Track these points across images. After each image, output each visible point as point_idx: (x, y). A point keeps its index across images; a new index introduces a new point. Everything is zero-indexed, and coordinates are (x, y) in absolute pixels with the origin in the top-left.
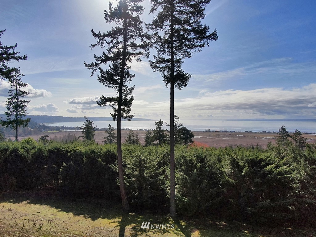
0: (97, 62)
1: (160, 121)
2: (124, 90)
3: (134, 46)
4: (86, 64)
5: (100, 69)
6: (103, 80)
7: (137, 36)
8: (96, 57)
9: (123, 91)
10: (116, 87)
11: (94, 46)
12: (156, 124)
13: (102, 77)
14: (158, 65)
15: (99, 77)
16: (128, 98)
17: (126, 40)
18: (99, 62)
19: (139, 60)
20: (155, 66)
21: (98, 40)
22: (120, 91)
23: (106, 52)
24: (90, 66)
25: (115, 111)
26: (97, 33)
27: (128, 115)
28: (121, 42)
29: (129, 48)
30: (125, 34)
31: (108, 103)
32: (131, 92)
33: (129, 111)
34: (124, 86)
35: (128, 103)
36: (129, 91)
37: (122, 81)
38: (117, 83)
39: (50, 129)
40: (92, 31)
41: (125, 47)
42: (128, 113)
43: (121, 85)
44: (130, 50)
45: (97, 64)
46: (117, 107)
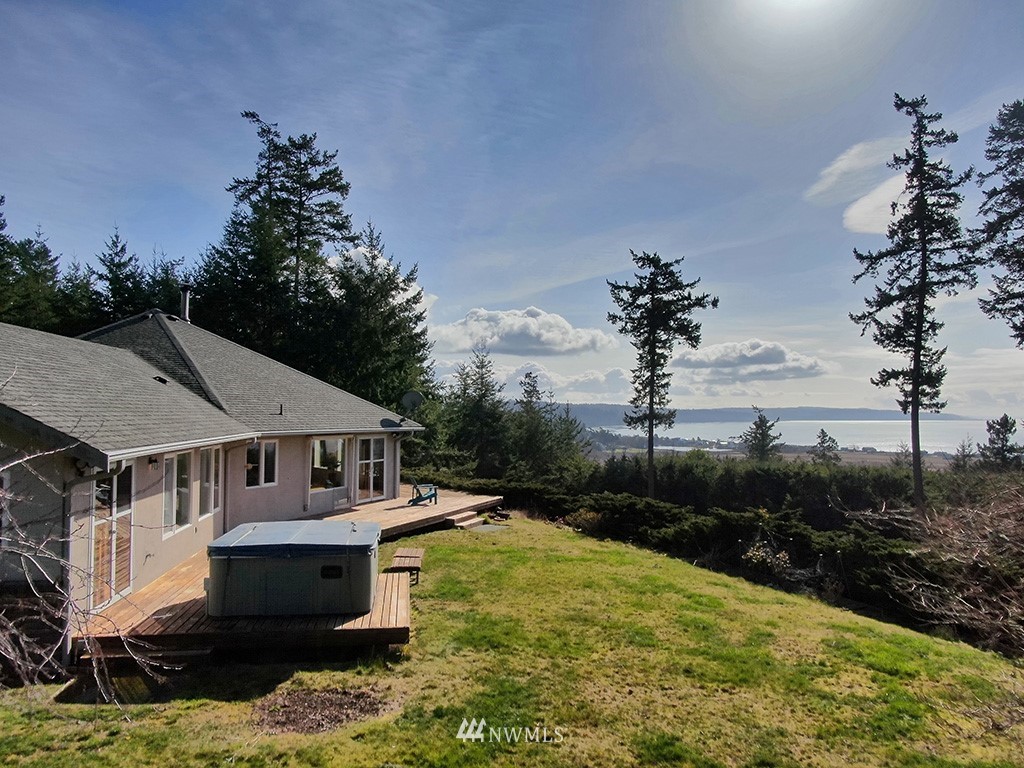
0: (871, 311)
1: (1005, 419)
2: (925, 356)
3: (942, 268)
4: (851, 316)
5: (875, 321)
6: (883, 342)
7: (948, 248)
8: (868, 302)
9: (922, 358)
10: (909, 351)
11: (857, 277)
12: (991, 427)
13: (882, 334)
14: (999, 307)
15: (876, 336)
16: (935, 369)
17: (925, 260)
18: (874, 309)
19: (952, 293)
20: (994, 308)
21: (866, 265)
22: (916, 358)
23: (885, 288)
24: (858, 319)
25: (906, 395)
26: (865, 254)
27: (934, 402)
28: (915, 266)
29: (931, 274)
30: (924, 250)
31: (892, 381)
32: (939, 358)
33: (937, 394)
34: (923, 348)
35: (935, 380)
36: (935, 357)
37: (919, 338)
38: (910, 344)
39: (619, 443)
40: (855, 252)
41: (923, 273)
42: (932, 398)
43: (918, 346)
44: (934, 276)
45: (870, 314)
46: (909, 388)
